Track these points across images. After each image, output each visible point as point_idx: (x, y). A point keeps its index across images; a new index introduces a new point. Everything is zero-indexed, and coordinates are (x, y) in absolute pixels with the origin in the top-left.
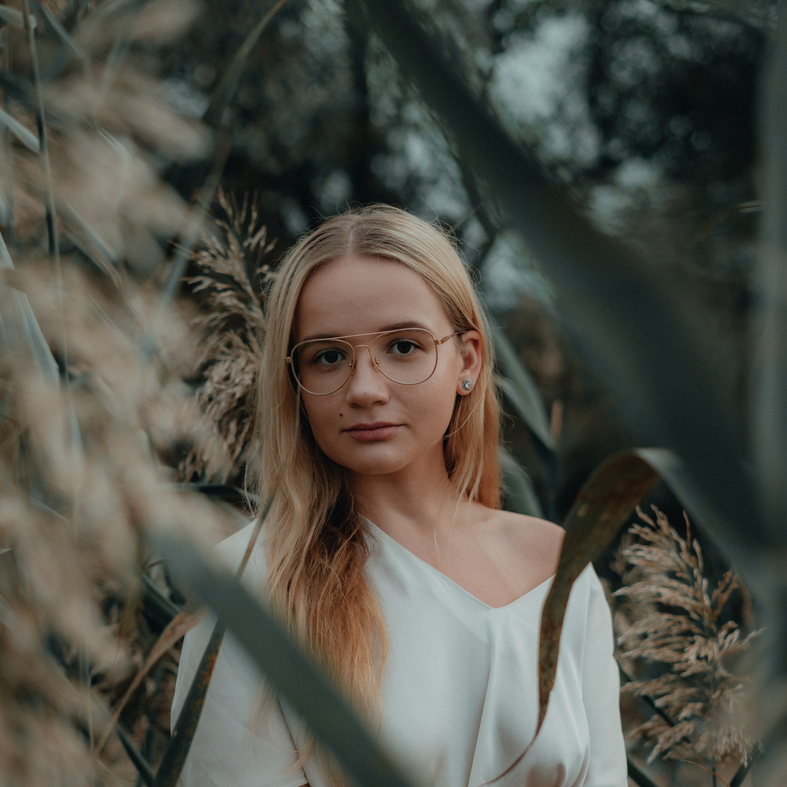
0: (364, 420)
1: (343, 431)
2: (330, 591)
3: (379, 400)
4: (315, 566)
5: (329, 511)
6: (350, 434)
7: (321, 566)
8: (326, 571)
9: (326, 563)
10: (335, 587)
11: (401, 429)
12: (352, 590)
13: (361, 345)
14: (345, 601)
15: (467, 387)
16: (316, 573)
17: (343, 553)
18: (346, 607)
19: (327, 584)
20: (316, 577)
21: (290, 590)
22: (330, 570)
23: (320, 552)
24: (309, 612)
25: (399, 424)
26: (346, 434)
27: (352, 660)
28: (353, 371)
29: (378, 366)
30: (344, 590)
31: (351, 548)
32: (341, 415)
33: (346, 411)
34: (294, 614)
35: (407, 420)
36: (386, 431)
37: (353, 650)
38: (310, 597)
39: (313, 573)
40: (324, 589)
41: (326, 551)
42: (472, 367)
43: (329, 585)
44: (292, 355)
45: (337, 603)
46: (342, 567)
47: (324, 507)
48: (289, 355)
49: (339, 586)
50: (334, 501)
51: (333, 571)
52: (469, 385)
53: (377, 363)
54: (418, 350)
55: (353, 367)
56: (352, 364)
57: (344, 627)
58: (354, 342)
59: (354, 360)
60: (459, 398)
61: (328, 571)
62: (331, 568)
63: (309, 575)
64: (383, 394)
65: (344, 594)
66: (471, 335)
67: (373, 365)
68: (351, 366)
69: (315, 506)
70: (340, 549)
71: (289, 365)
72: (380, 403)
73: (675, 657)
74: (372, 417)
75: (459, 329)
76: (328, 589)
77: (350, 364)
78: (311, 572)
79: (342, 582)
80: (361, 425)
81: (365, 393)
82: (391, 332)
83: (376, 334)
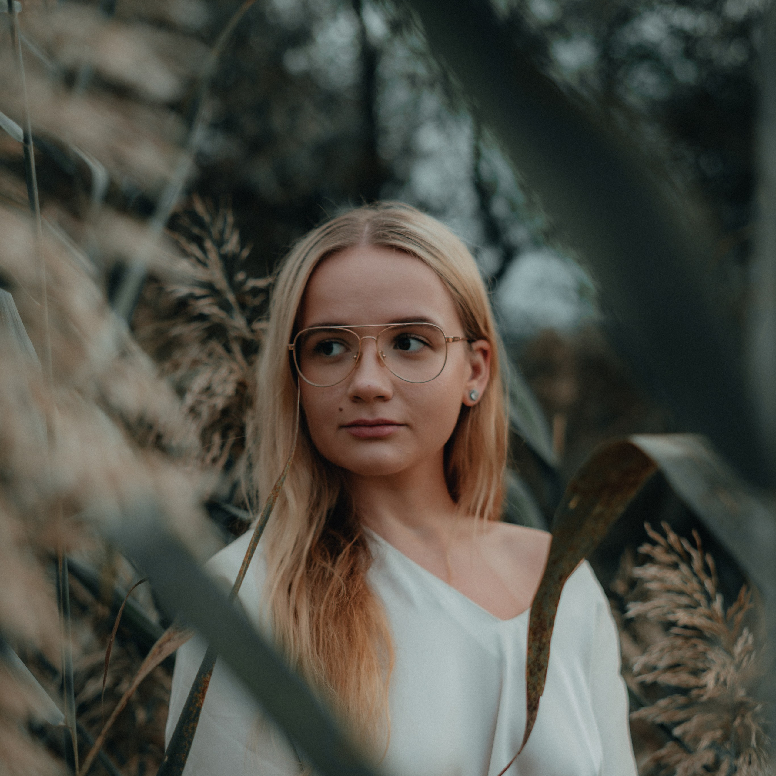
0: (365, 415)
1: (342, 426)
2: (333, 596)
3: (381, 395)
4: (317, 570)
5: (329, 511)
6: (350, 430)
7: (324, 569)
8: (329, 574)
9: (329, 565)
10: (339, 591)
11: (402, 429)
12: (357, 594)
13: (367, 336)
14: (351, 606)
15: (473, 398)
16: (318, 576)
17: (346, 557)
18: (351, 613)
19: (330, 588)
20: (318, 581)
21: (292, 593)
22: (333, 574)
23: (321, 555)
24: (311, 616)
25: (401, 424)
26: (344, 431)
27: (359, 668)
28: (357, 363)
29: (384, 360)
30: (349, 594)
31: (354, 552)
32: (341, 410)
33: (346, 405)
34: (296, 618)
35: (410, 420)
36: (387, 430)
37: (359, 658)
38: (312, 600)
39: (315, 576)
40: (327, 594)
41: (328, 554)
42: (480, 377)
43: (333, 589)
44: (295, 341)
45: (342, 608)
46: (345, 572)
47: (325, 507)
48: (291, 342)
49: (344, 589)
50: (334, 502)
51: (336, 574)
52: (476, 396)
53: (383, 357)
54: (427, 348)
55: (358, 359)
56: (357, 355)
57: (349, 633)
58: (361, 332)
59: (360, 352)
61: (332, 575)
62: (334, 571)
63: (310, 579)
64: (386, 389)
65: (349, 598)
66: (481, 344)
67: (379, 359)
68: (356, 358)
69: (314, 506)
70: (343, 553)
71: (290, 353)
72: (383, 398)
73: (692, 681)
74: (373, 413)
75: (471, 335)
76: (331, 595)
77: (355, 356)
78: (313, 575)
79: (347, 585)
80: (361, 421)
81: (369, 386)
82: (400, 325)
83: (383, 326)
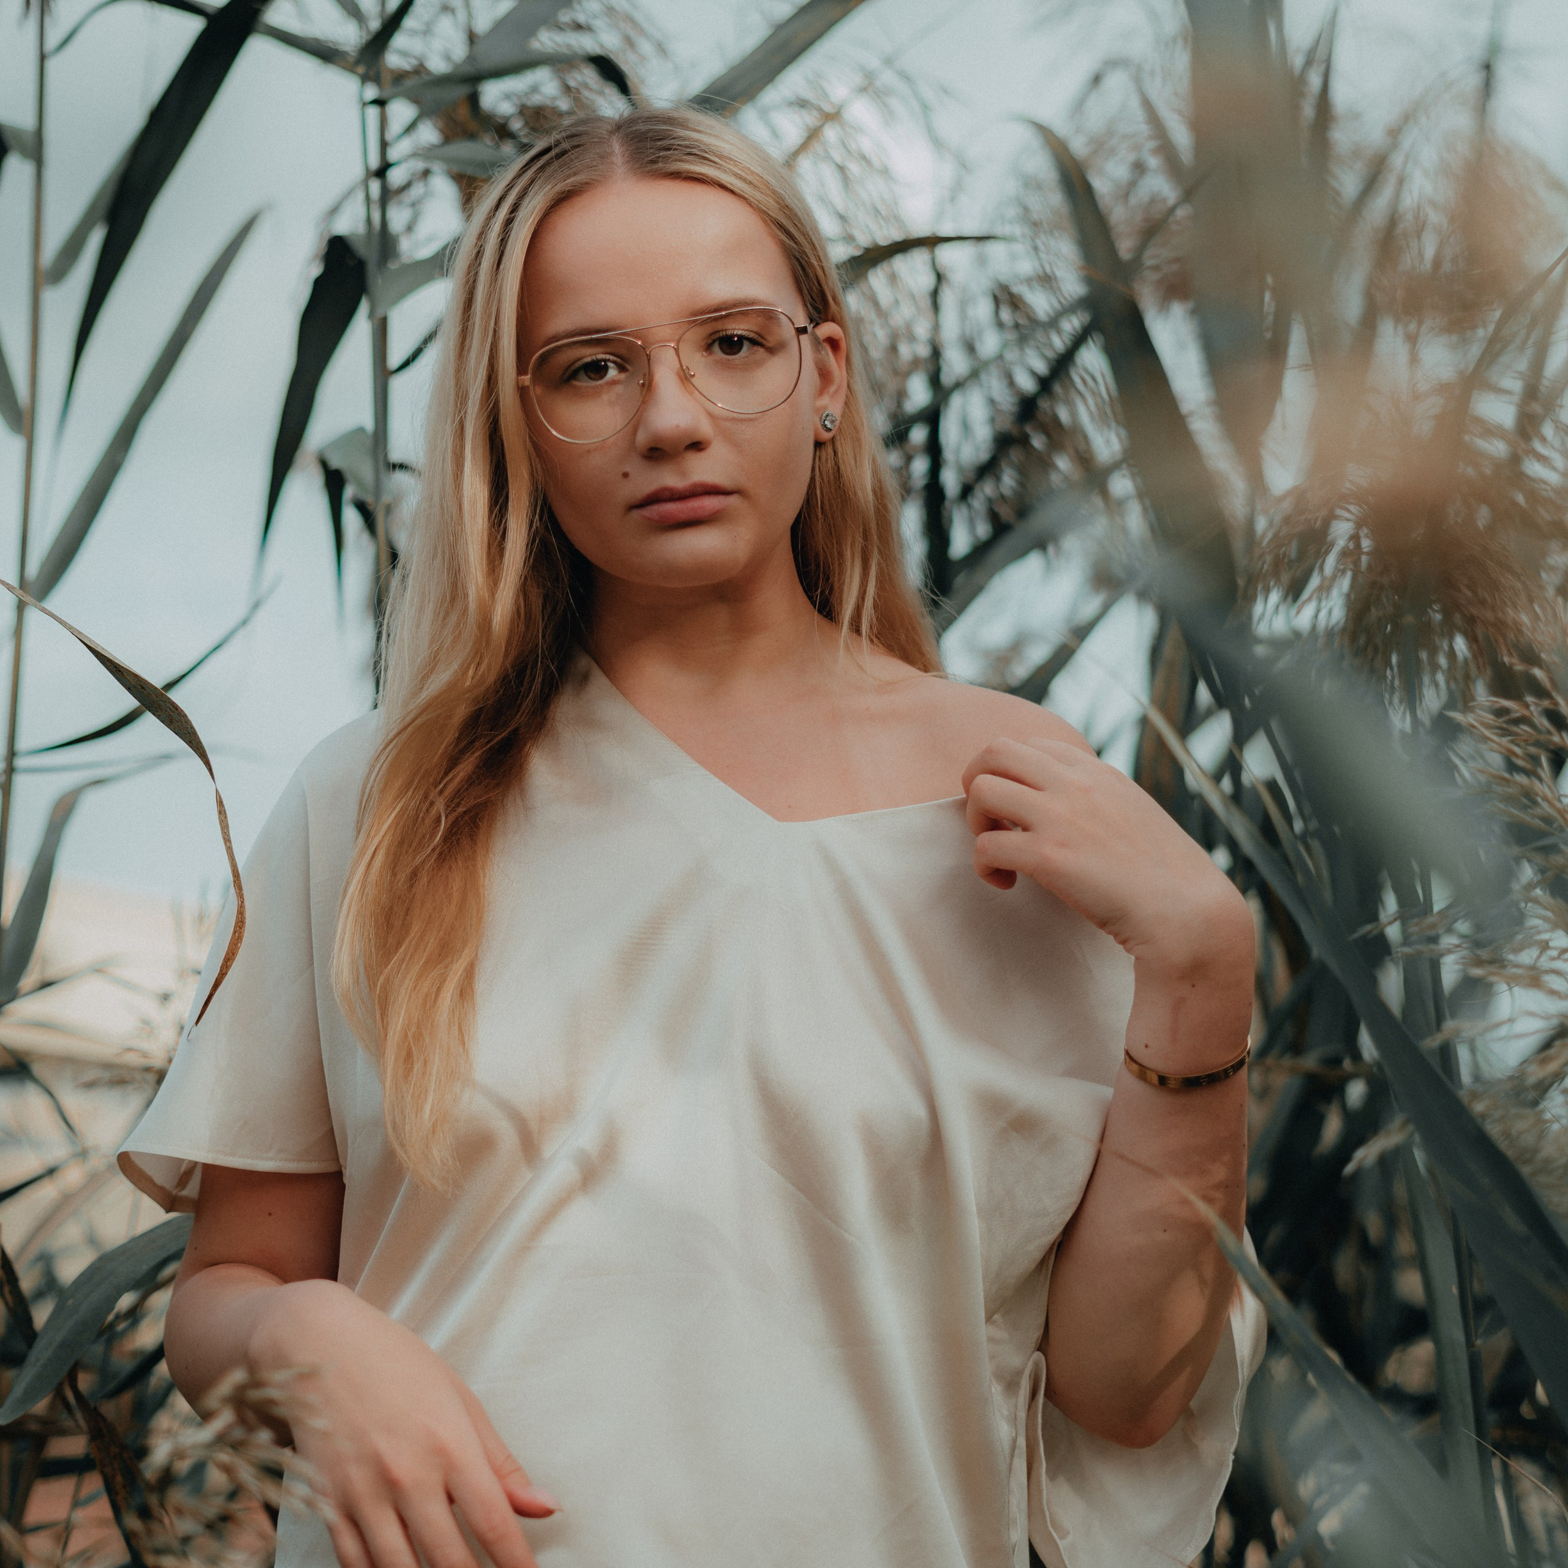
0: (669, 478)
1: (631, 506)
3: (695, 441)
6: (642, 511)
13: (661, 342)
15: (829, 426)
25: (730, 490)
26: (634, 514)
28: (646, 393)
29: (694, 377)
32: (625, 476)
33: (634, 466)
35: (743, 482)
36: (709, 504)
42: (832, 389)
44: (529, 370)
52: (832, 422)
54: (759, 349)
55: (646, 384)
56: (644, 380)
58: (647, 336)
59: (649, 373)
60: (819, 444)
64: (703, 428)
66: (828, 328)
67: (685, 377)
68: (643, 385)
72: (697, 446)
74: (683, 474)
77: (640, 382)
80: (664, 491)
82: (711, 317)
83: (685, 322)
